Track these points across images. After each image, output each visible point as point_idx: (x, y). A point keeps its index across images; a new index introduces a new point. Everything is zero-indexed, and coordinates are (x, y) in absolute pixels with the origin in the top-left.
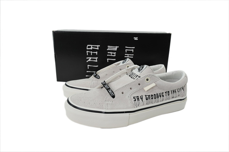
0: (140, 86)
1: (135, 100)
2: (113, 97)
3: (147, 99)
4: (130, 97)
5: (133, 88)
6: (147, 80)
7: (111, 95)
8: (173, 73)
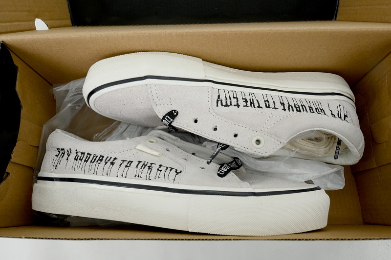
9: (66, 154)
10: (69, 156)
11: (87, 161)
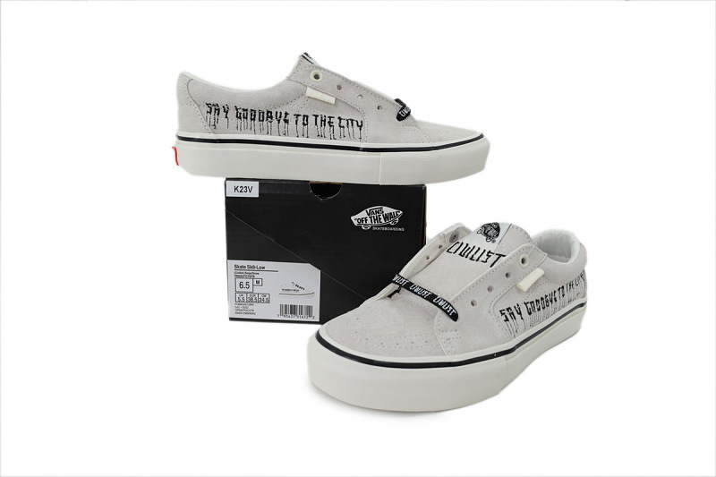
0: (509, 279)
1: (507, 320)
2: (455, 317)
3: (530, 314)
4: (492, 311)
5: (495, 286)
6: (523, 261)
7: (448, 314)
8: (541, 238)
9: (222, 110)
10: (227, 112)
11: (254, 119)
